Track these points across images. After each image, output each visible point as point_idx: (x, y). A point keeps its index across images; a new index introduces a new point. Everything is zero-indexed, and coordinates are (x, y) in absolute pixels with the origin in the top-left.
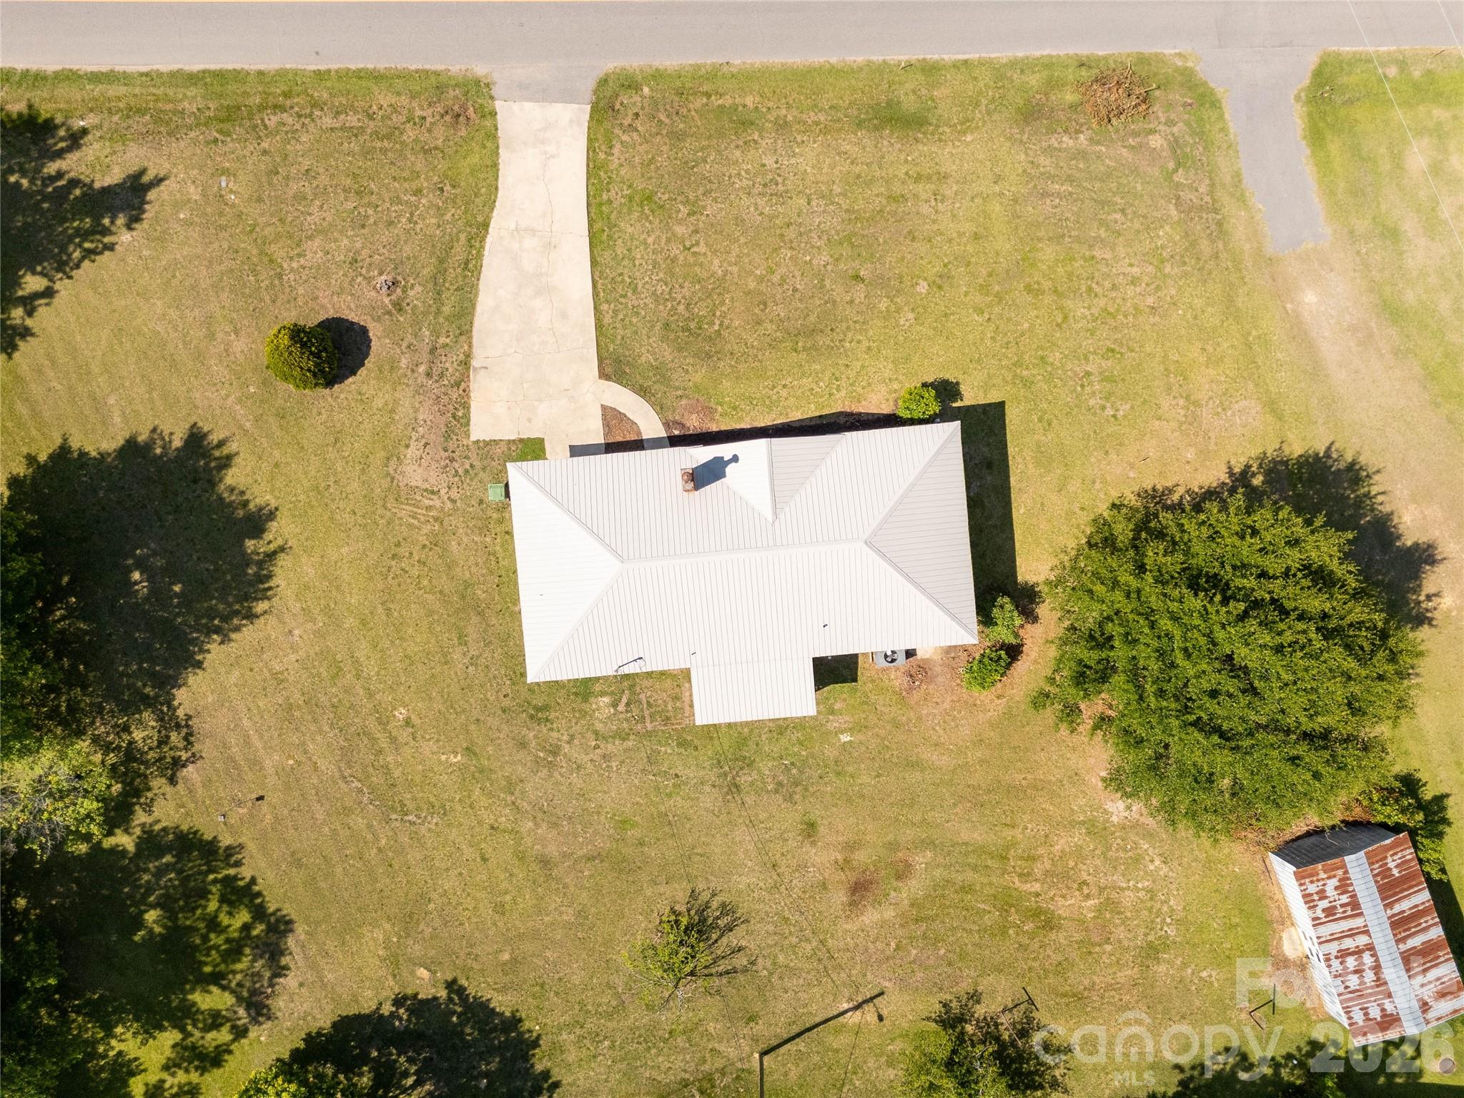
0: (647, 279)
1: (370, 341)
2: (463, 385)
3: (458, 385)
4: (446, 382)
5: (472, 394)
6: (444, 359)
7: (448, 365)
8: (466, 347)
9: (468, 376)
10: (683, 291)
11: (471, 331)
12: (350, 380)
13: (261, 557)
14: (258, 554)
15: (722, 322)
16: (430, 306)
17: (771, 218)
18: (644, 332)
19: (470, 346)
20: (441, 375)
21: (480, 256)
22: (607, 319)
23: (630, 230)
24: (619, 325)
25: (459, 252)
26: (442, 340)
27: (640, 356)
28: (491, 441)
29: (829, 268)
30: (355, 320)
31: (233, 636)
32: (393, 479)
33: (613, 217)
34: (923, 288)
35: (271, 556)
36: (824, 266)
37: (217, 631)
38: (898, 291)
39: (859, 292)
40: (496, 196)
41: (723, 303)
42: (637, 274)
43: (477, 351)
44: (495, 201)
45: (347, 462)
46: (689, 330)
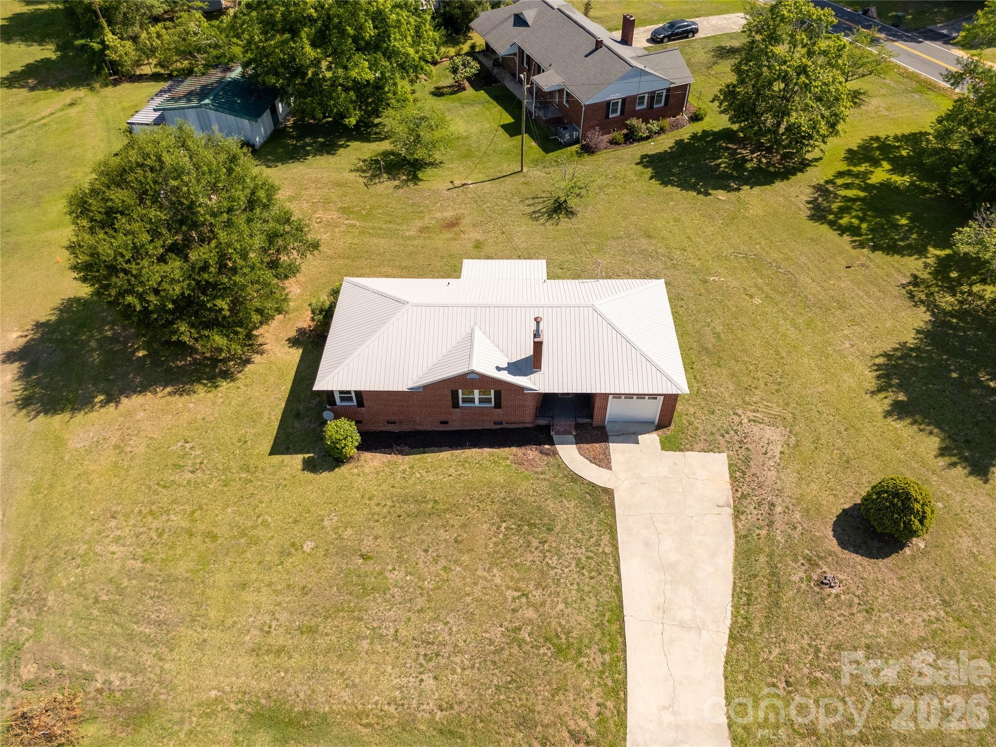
0: (566, 570)
1: (834, 536)
2: (739, 494)
3: (744, 496)
4: (755, 498)
5: (730, 487)
6: (759, 516)
7: (755, 512)
8: (739, 524)
9: (734, 501)
10: (531, 558)
11: (736, 537)
12: (846, 506)
13: (890, 390)
14: (893, 391)
15: (498, 528)
16: (780, 562)
17: (437, 619)
18: (571, 524)
19: (736, 526)
20: (760, 504)
21: (736, 607)
22: (606, 538)
23: (581, 619)
24: (595, 533)
25: (758, 613)
26: (764, 532)
27: (576, 505)
28: (708, 452)
29: (390, 567)
30: (853, 555)
31: (898, 346)
32: (791, 432)
33: (598, 636)
34: (308, 546)
35: (880, 390)
36: (394, 569)
37: (911, 349)
38: (331, 543)
39: (368, 544)
40: (725, 668)
41: (496, 544)
42: (575, 576)
43: (730, 522)
44: (726, 663)
45: (834, 445)
46: (530, 525)
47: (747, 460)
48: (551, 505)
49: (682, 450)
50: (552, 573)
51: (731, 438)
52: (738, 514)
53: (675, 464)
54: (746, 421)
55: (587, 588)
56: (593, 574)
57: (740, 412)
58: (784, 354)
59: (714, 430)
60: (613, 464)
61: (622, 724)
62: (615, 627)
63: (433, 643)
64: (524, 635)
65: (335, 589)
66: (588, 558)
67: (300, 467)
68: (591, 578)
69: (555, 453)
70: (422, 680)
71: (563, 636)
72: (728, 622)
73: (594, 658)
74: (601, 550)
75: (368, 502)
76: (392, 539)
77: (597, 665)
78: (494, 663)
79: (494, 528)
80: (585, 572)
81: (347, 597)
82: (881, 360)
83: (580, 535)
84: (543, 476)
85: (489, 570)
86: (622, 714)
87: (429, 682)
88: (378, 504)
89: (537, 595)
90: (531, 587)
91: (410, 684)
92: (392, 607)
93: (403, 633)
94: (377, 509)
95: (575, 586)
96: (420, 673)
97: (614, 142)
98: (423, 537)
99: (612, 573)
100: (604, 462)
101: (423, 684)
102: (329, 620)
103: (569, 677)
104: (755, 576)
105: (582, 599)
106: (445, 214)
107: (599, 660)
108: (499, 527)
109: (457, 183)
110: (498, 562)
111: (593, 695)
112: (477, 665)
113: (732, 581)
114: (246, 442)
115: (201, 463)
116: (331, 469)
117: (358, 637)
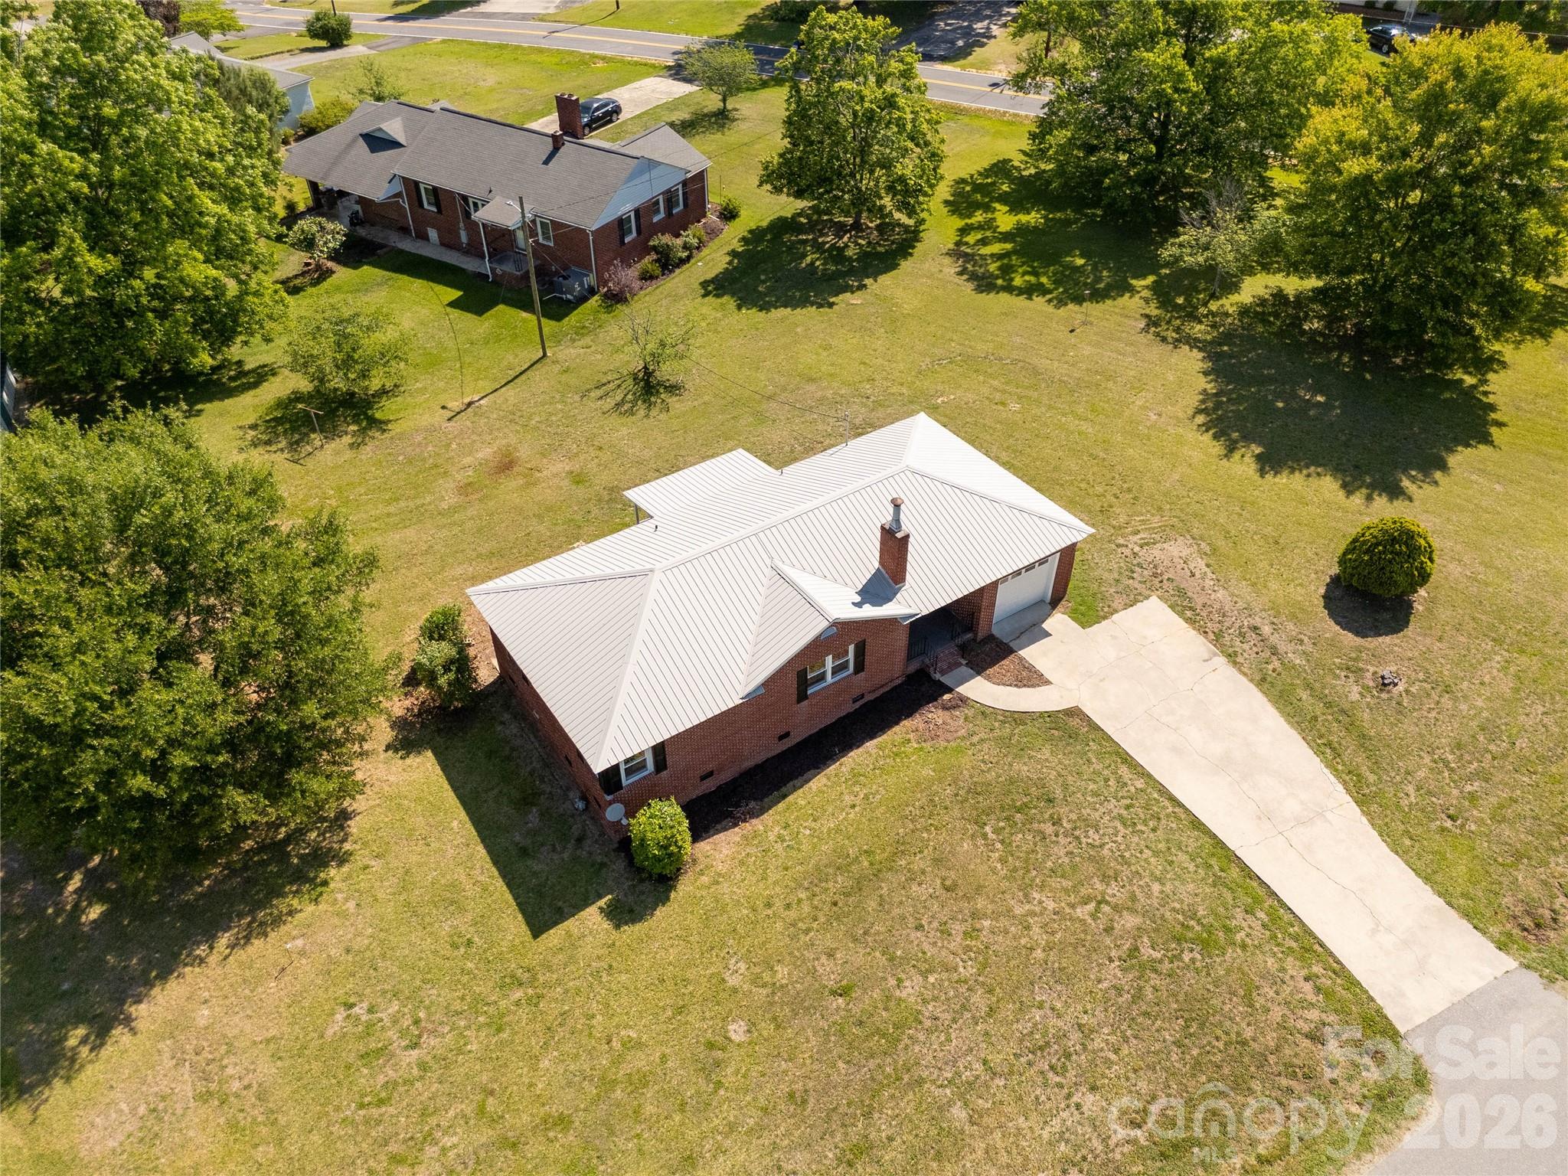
0: (1119, 839)
1: (1343, 629)
2: (1212, 636)
3: (1218, 635)
4: (1231, 631)
5: (1195, 632)
6: (1256, 649)
7: (1246, 646)
8: (1245, 669)
9: (1215, 646)
10: (1062, 853)
11: (1257, 686)
12: (1322, 591)
13: (1238, 446)
14: (1243, 447)
15: (985, 838)
16: (1323, 687)
18: (1070, 778)
19: (1244, 674)
20: (1242, 635)
21: (1331, 766)
22: (1124, 771)
23: (1192, 888)
24: (1106, 772)
25: (1356, 758)
26: (1277, 664)
27: (1052, 751)
28: (1134, 604)
29: (892, 982)
32: (1193, 538)
33: (1228, 896)
36: (900, 981)
38: (771, 1004)
39: (829, 972)
40: (1386, 842)
41: (1003, 861)
42: (1136, 839)
43: (1231, 671)
45: (1247, 531)
46: (1019, 809)
47: (1181, 592)
48: (1022, 769)
49: (1105, 618)
50: (1105, 852)
51: (1141, 575)
52: (1232, 657)
53: (1114, 637)
54: (1137, 549)
55: (1162, 846)
56: (1151, 824)
57: (1121, 541)
58: (1102, 455)
59: (1116, 576)
60: (1047, 675)
61: (1352, 982)
62: (1235, 872)
63: (1047, 1044)
64: (1147, 952)
65: (841, 1065)
66: (1128, 807)
67: (606, 925)
68: (1154, 830)
69: (964, 700)
70: (1078, 1106)
71: (1192, 923)
72: (1340, 787)
73: (1249, 927)
74: (1133, 789)
75: (769, 912)
76: (855, 940)
77: (1258, 932)
78: (1146, 1014)
79: (980, 842)
80: (1139, 827)
81: (872, 1064)
82: (1201, 419)
83: (1092, 786)
84: (975, 739)
85: (1027, 898)
86: (1340, 971)
87: (1090, 1101)
88: (788, 906)
89: (1114, 892)
90: (1099, 886)
91: (1069, 1123)
92: (948, 1034)
93: (995, 1059)
94: (793, 914)
95: (1148, 853)
96: (1069, 1096)
97: (647, 277)
98: (896, 911)
99: (1170, 809)
100: (1032, 678)
101: (1085, 1109)
102: (876, 1115)
103: (1246, 969)
104: (1315, 718)
105: (1171, 863)
106: (480, 455)
107: (1257, 925)
108: (985, 836)
109: (455, 405)
110: (1027, 881)
111: (1290, 972)
112: (1129, 1033)
113: (1300, 738)
114: (469, 943)
115: (417, 1022)
116: (664, 899)
117: (940, 1109)
